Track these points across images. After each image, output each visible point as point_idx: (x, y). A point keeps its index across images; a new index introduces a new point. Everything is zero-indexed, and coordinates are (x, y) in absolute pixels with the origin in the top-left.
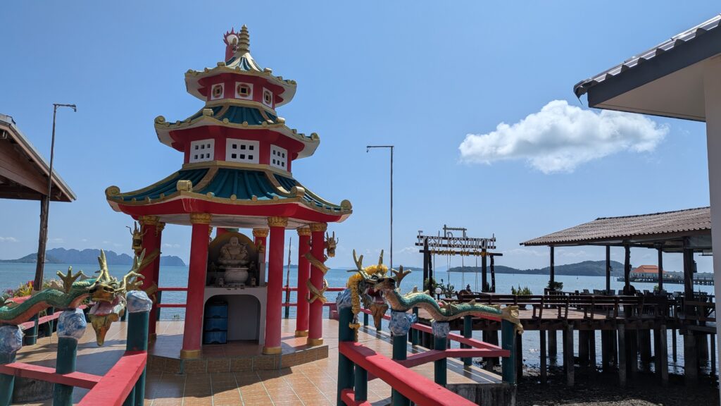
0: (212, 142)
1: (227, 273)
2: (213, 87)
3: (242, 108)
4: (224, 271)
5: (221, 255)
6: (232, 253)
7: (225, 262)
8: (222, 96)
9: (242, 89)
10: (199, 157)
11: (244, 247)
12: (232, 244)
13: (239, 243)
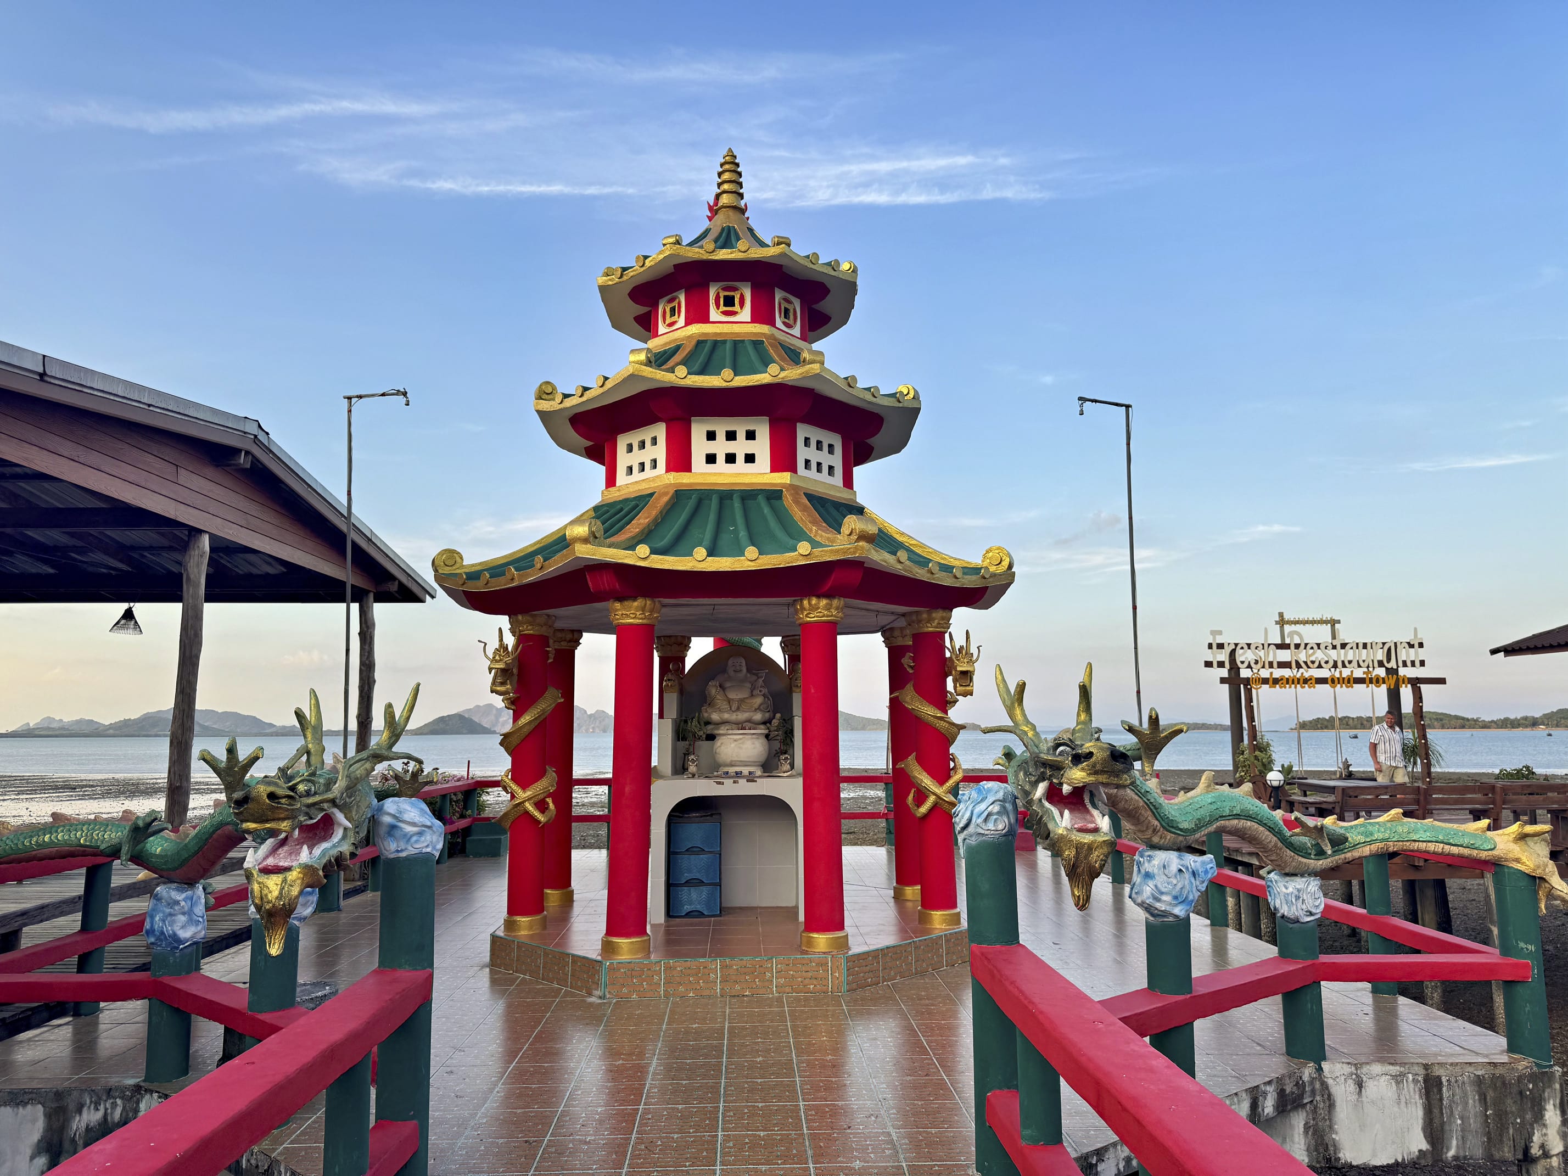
0: (660, 431)
1: (715, 745)
2: (662, 302)
3: (724, 342)
4: (711, 738)
5: (707, 701)
6: (732, 695)
7: (715, 717)
8: (681, 321)
9: (725, 297)
10: (636, 469)
11: (761, 680)
12: (731, 673)
13: (748, 670)
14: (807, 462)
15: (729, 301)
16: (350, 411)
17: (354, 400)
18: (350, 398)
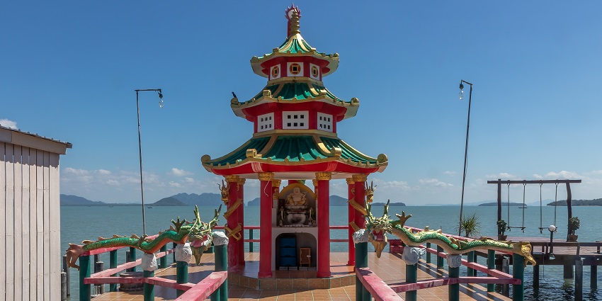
0: (272, 115)
2: (272, 68)
3: (293, 84)
4: (288, 214)
5: (287, 202)
6: (295, 200)
7: (289, 208)
8: (279, 76)
9: (294, 67)
10: (264, 127)
11: (304, 196)
12: (295, 193)
13: (301, 192)
14: (321, 125)
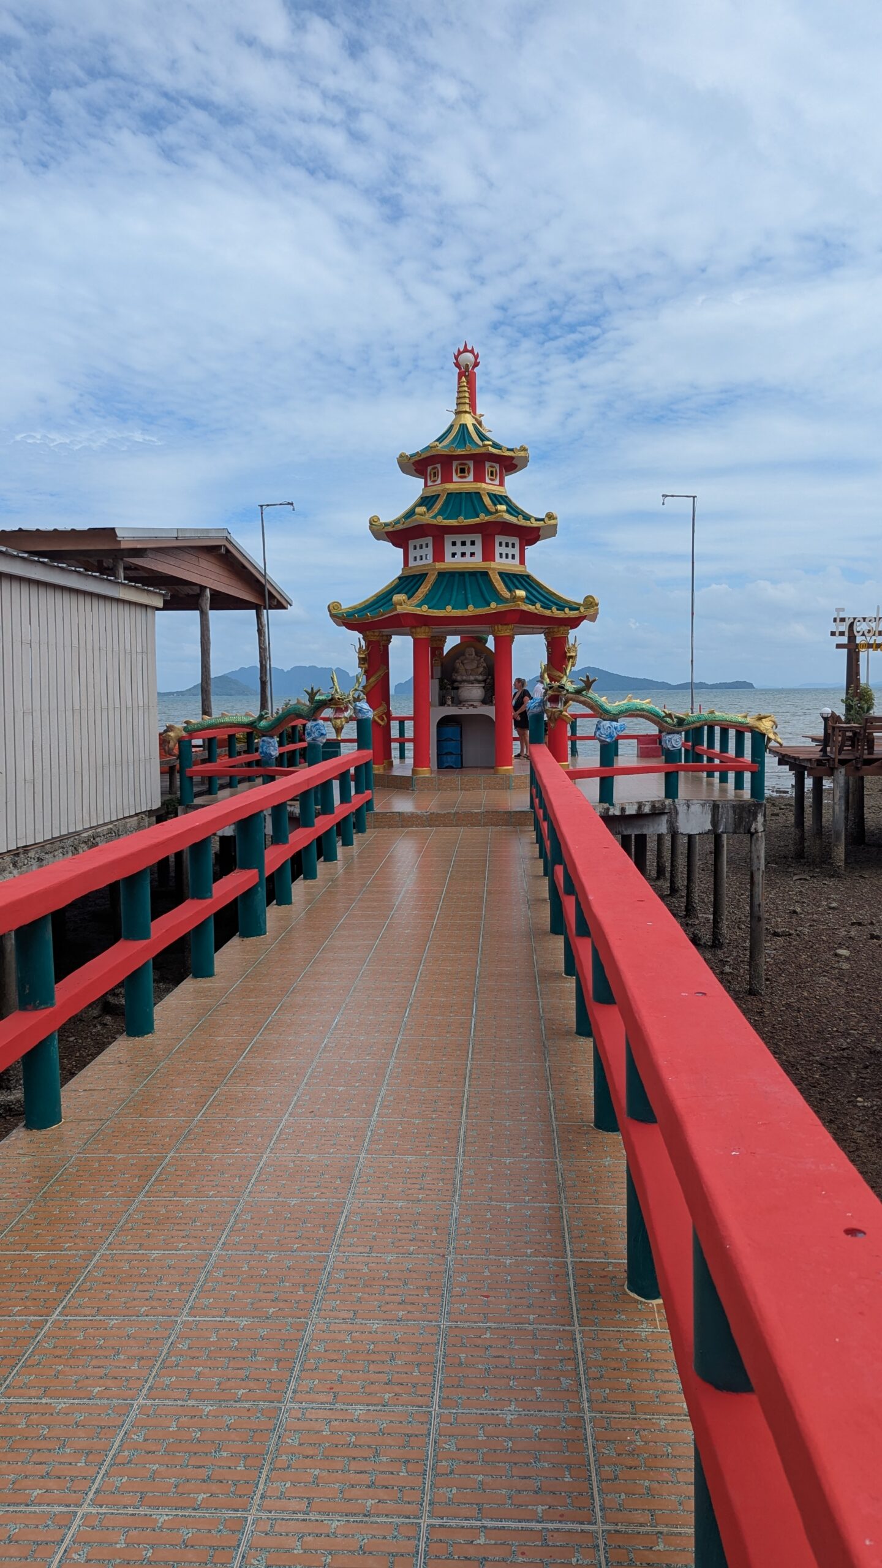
0: (429, 541)
1: (460, 691)
2: (429, 468)
3: (461, 493)
4: (457, 688)
5: (455, 670)
6: (468, 667)
7: (459, 678)
8: (439, 481)
9: (461, 469)
10: (418, 558)
11: (482, 659)
12: (467, 656)
13: (476, 654)
14: (501, 555)
15: (463, 471)
16: (262, 513)
17: (264, 507)
18: (261, 506)
